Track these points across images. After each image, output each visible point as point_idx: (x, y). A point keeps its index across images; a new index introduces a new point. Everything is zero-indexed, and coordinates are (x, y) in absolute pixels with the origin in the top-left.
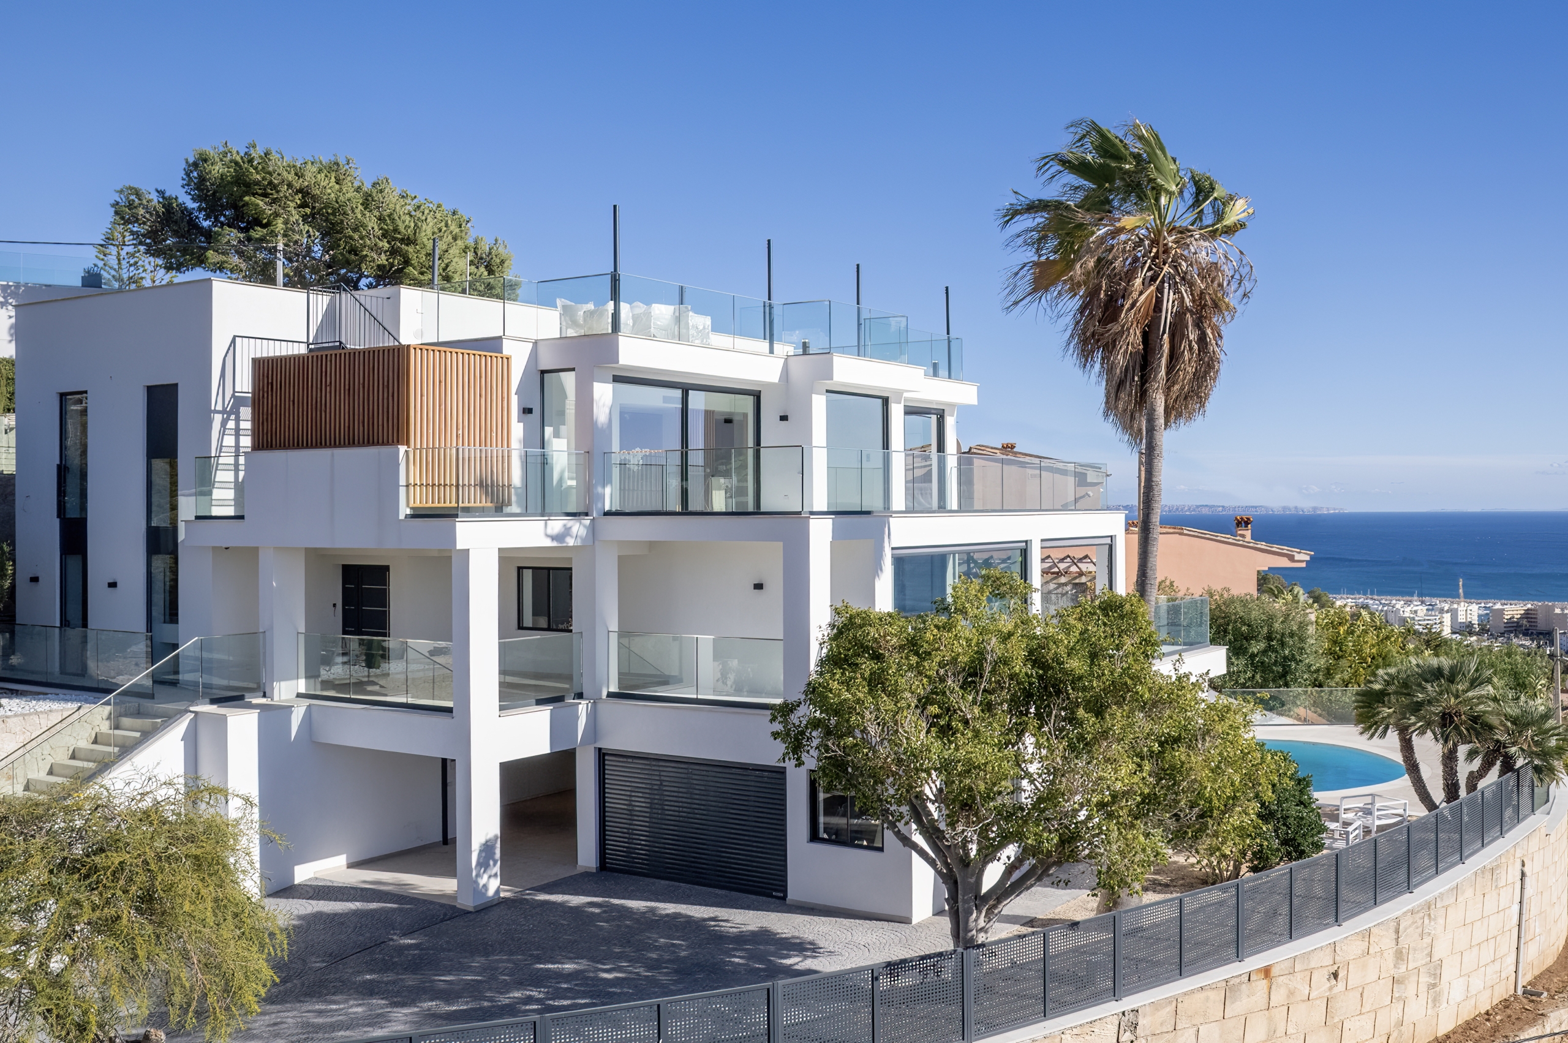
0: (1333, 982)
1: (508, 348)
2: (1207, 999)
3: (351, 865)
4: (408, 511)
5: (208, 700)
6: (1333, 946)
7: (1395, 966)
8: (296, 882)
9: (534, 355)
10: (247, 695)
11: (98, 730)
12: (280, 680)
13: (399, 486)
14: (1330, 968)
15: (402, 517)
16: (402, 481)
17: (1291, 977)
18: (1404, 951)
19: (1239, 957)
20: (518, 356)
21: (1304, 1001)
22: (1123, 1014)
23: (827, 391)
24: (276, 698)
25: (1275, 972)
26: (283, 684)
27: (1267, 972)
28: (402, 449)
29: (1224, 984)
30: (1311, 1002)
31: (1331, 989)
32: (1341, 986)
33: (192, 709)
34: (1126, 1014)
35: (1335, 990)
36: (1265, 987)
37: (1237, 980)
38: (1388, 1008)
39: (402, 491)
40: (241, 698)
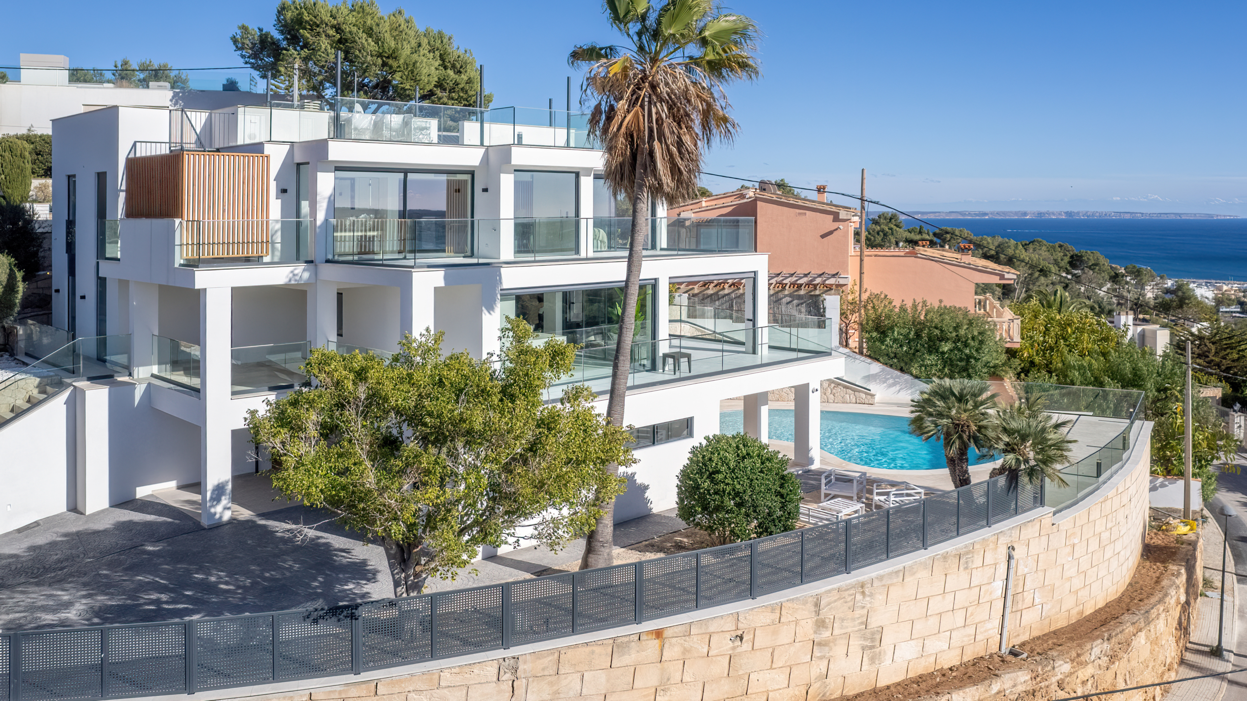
0: (738, 643)
1: (268, 149)
2: (593, 652)
3: (180, 488)
4: (182, 262)
5: (85, 378)
6: (736, 616)
7: (815, 632)
8: (137, 497)
9: (291, 153)
10: (115, 375)
11: (30, 393)
12: (138, 366)
13: (175, 245)
14: (732, 632)
15: (177, 265)
16: (177, 242)
17: (687, 638)
18: (827, 621)
19: (637, 620)
20: (277, 155)
21: (703, 657)
22: (504, 659)
23: (515, 171)
24: (136, 377)
25: (666, 634)
26: (141, 368)
27: (658, 634)
28: (177, 221)
29: (611, 641)
30: (710, 658)
31: (734, 648)
32: (746, 646)
33: (74, 384)
34: (506, 659)
35: (739, 650)
36: (657, 646)
37: (626, 639)
38: (808, 664)
39: (177, 249)
40: (112, 376)
